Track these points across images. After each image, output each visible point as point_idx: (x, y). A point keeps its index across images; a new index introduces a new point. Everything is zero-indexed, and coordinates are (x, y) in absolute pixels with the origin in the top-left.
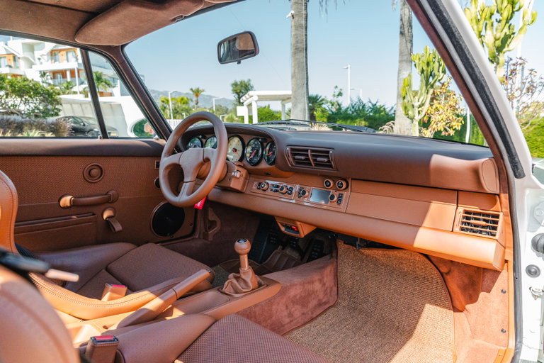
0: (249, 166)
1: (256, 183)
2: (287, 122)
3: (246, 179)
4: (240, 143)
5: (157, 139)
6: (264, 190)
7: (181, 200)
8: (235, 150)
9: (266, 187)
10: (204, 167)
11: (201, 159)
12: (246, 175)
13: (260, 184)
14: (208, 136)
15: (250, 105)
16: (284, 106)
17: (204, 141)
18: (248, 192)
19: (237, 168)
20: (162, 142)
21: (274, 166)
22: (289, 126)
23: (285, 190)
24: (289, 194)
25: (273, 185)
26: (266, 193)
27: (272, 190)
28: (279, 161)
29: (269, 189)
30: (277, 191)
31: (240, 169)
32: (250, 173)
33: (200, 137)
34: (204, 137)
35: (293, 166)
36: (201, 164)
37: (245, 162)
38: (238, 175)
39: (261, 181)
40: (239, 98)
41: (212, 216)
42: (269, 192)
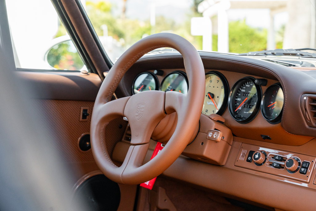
0: (235, 124)
1: (245, 152)
2: (298, 53)
3: (228, 143)
4: (221, 84)
5: (87, 74)
6: (259, 164)
7: (125, 173)
8: (212, 96)
9: (262, 158)
10: (164, 122)
11: (160, 109)
12: (229, 138)
13: (251, 153)
14: (167, 71)
15: (214, 18)
16: (273, 18)
17: (160, 78)
18: (230, 165)
19: (214, 125)
20: (95, 78)
21: (277, 126)
22: (302, 59)
23: (295, 166)
24: (302, 173)
25: (274, 157)
26: (261, 168)
27: (271, 164)
28: (288, 117)
29: (267, 164)
30: (280, 167)
31: (220, 127)
32: (235, 134)
33: (155, 72)
34: (161, 73)
35: (311, 126)
36: (160, 117)
37: (228, 115)
38: (218, 136)
39: (253, 148)
40: (197, 4)
41: (163, 201)
42: (266, 167)
